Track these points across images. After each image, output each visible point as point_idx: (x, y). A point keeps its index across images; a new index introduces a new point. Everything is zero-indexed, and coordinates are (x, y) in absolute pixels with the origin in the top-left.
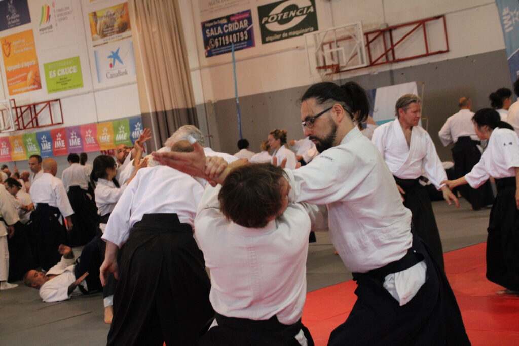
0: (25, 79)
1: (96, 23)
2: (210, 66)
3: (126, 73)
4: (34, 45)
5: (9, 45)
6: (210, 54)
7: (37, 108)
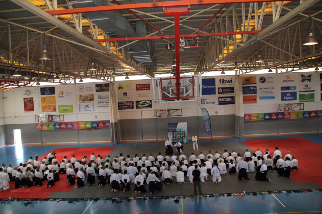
0: (50, 108)
1: (81, 97)
2: (119, 112)
3: (90, 110)
4: (55, 100)
5: (45, 99)
6: (119, 109)
7: (53, 116)
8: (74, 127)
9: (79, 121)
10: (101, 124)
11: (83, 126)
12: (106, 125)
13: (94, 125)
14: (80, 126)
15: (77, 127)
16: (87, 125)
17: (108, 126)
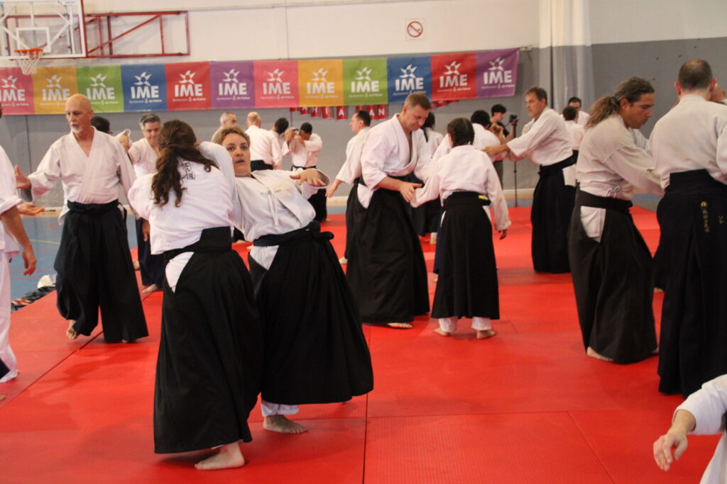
7: (114, 23)
8: (263, 98)
9: (295, 54)
11: (331, 86)
12: (489, 78)
13: (404, 81)
14: (306, 89)
15: (283, 95)
16: (353, 84)
17: (502, 84)
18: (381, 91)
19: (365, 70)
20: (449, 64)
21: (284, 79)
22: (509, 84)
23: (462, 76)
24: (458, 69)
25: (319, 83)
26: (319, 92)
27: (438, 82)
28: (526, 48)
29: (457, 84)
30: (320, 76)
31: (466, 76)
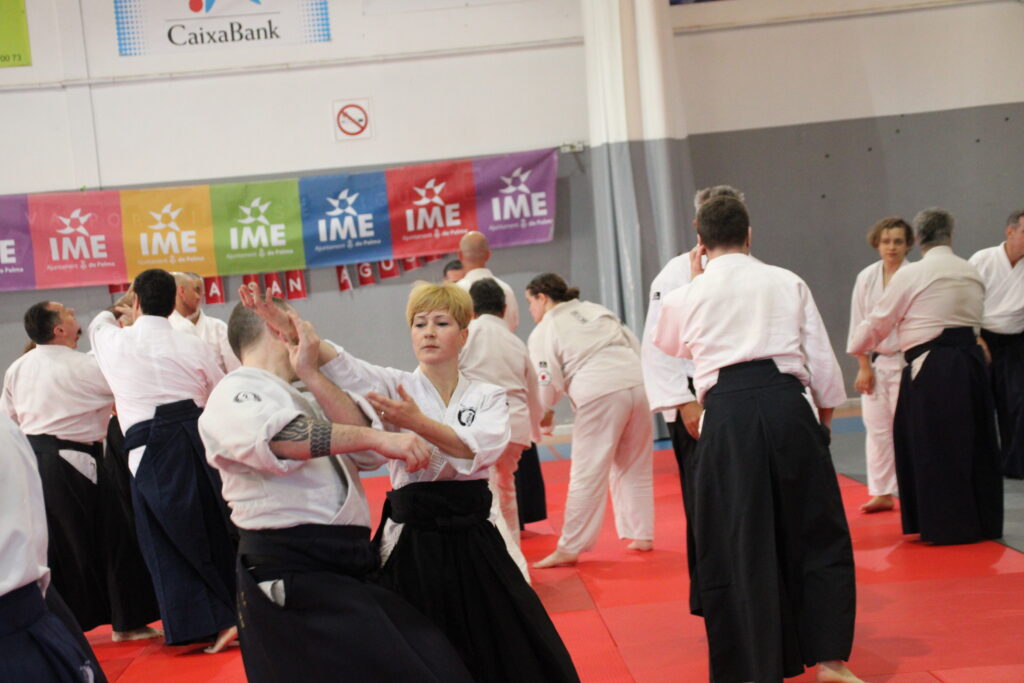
8: (50, 268)
10: (429, 211)
11: (188, 239)
12: (503, 208)
13: (335, 223)
14: (138, 247)
15: (92, 260)
16: (234, 232)
17: (528, 220)
18: (290, 244)
19: (256, 203)
20: (422, 185)
21: (93, 228)
22: (541, 218)
23: (449, 208)
24: (441, 195)
25: (164, 233)
26: (165, 251)
27: (403, 220)
28: (572, 147)
29: (440, 224)
30: (167, 219)
31: (456, 206)
